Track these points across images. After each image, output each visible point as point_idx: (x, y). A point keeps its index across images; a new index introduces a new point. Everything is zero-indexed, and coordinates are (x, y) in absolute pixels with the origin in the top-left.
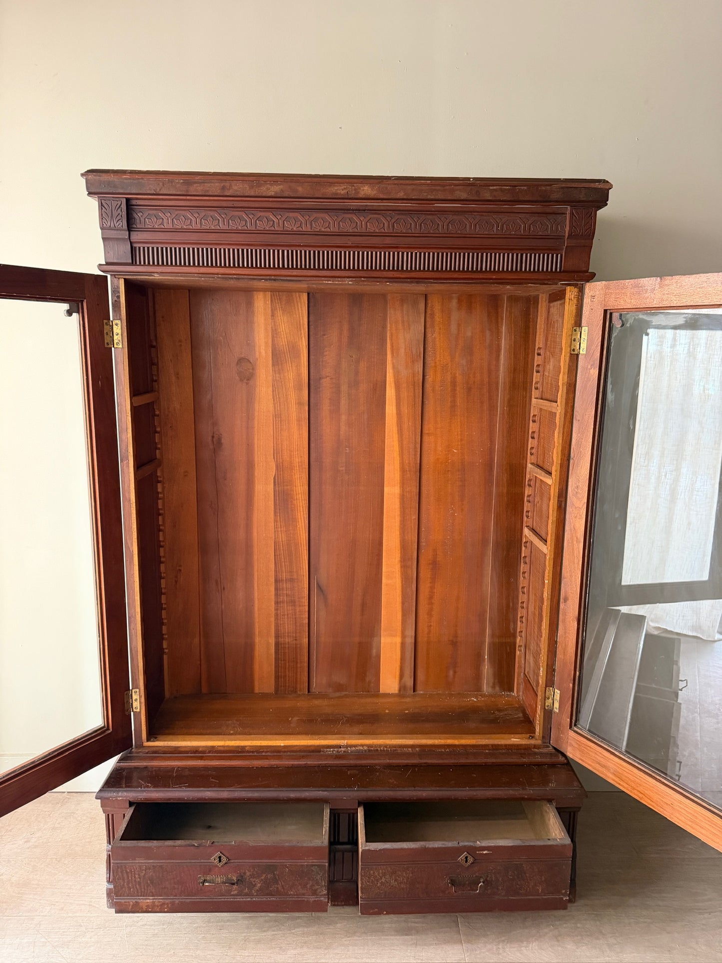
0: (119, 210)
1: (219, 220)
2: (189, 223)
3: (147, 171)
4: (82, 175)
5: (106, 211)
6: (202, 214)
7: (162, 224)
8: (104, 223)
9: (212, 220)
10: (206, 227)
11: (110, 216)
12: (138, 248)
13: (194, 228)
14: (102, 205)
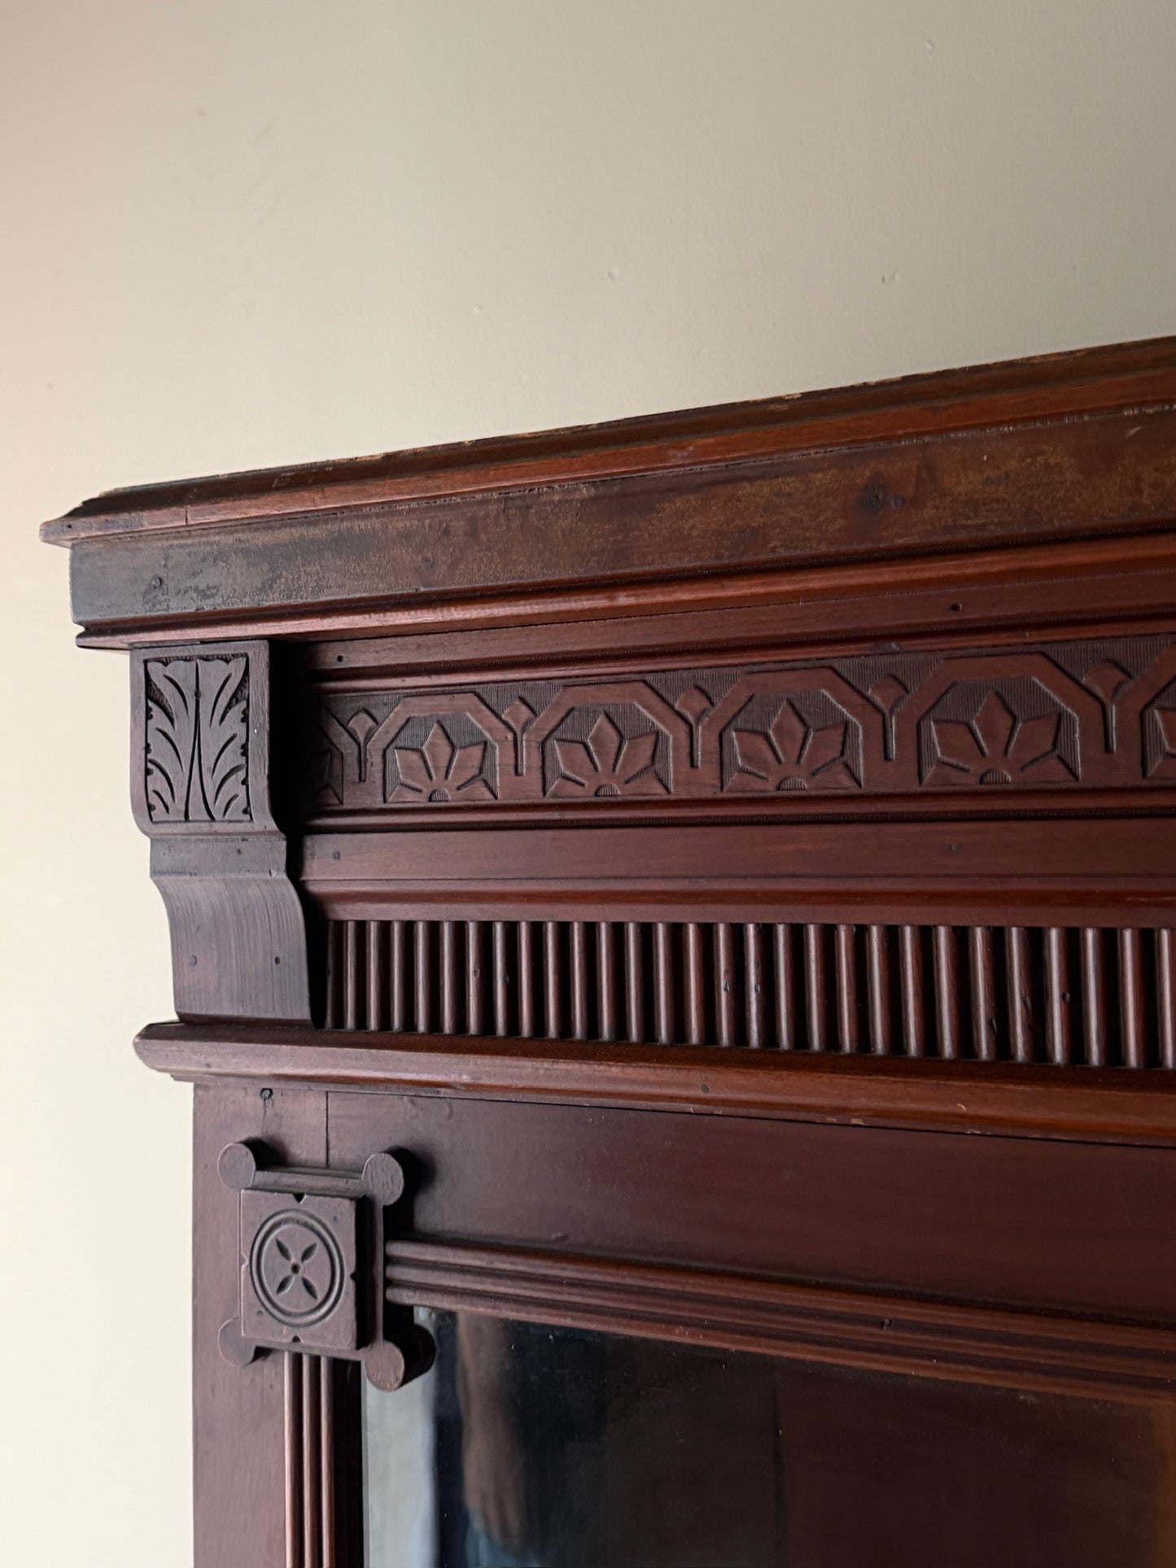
0: (236, 711)
1: (846, 724)
2: (643, 760)
3: (389, 458)
4: (52, 531)
5: (167, 728)
6: (731, 695)
7: (482, 775)
8: (154, 800)
9: (799, 729)
10: (755, 787)
11: (186, 750)
12: (351, 927)
13: (677, 793)
14: (148, 696)
